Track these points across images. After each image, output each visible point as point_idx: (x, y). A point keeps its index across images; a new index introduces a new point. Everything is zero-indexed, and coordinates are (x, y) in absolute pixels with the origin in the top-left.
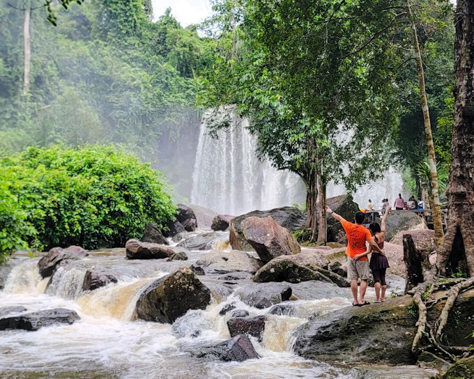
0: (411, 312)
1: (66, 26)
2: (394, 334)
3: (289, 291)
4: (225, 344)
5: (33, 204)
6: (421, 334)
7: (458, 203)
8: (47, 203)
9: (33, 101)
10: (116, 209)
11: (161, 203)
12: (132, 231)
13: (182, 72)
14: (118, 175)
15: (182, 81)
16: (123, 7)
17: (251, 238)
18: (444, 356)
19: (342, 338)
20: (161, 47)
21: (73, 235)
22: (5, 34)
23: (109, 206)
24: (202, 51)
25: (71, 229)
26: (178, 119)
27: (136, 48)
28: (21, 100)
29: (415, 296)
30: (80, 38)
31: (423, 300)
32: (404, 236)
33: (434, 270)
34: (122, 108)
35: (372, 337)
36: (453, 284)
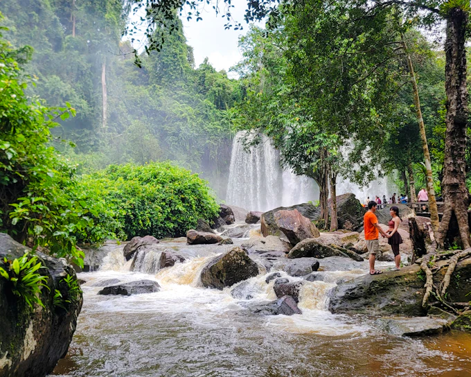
0: (419, 276)
1: (131, 75)
2: (407, 294)
3: (318, 264)
4: (274, 303)
5: (116, 206)
6: (429, 293)
7: (452, 191)
8: (126, 205)
9: (110, 132)
10: (176, 209)
11: (208, 203)
12: (188, 224)
13: (218, 106)
14: (176, 183)
15: (218, 113)
16: (172, 58)
17: (282, 226)
18: (449, 310)
19: (366, 298)
20: (201, 88)
21: (146, 228)
22: (88, 83)
23: (170, 206)
24: (232, 89)
25: (143, 224)
26: (216, 141)
27: (183, 89)
28: (101, 131)
29: (422, 264)
30: (142, 84)
31: (429, 267)
32: (409, 219)
33: (435, 244)
34: (174, 135)
35: (390, 296)
36: (452, 255)
